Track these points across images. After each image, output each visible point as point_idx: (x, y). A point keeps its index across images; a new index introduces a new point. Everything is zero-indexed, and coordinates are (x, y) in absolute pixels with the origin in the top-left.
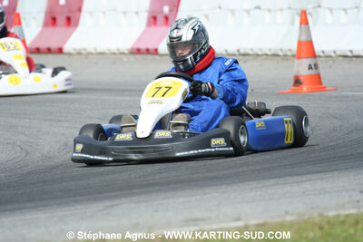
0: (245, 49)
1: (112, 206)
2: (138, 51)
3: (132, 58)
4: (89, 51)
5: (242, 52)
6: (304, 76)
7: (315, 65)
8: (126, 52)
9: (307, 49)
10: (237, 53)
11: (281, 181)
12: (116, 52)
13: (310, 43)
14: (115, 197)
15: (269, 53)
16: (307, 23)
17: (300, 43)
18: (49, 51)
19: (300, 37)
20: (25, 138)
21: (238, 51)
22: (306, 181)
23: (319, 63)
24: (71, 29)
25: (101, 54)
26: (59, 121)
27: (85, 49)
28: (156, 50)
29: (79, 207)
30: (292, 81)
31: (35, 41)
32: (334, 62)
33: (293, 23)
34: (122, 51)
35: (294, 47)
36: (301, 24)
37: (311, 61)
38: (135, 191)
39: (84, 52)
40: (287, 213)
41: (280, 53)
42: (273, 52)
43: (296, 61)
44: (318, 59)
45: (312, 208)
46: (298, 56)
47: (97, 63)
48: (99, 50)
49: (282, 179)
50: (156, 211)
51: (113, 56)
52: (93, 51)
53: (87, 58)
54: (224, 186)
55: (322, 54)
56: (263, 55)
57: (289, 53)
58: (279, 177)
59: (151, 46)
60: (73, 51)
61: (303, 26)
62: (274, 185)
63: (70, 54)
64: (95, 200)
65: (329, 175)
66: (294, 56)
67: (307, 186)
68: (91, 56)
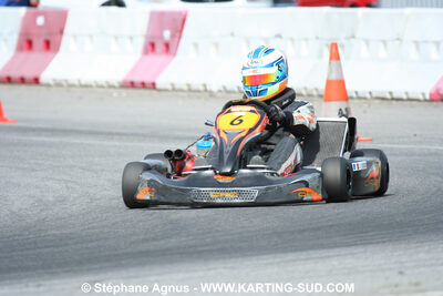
2: (132, 85)
3: (125, 92)
4: (71, 82)
7: (347, 109)
8: (116, 84)
9: (337, 90)
11: (303, 255)
12: (105, 84)
13: (342, 83)
16: (338, 58)
17: (329, 82)
18: (22, 80)
19: (329, 75)
22: (334, 256)
25: (86, 86)
26: (33, 170)
27: (66, 81)
28: (154, 84)
31: (5, 68)
32: (369, 106)
33: (320, 56)
34: (111, 83)
35: (322, 87)
36: (331, 59)
37: (342, 105)
38: (123, 262)
39: (65, 84)
41: (304, 93)
43: (324, 104)
44: (350, 101)
46: (327, 97)
47: (81, 98)
48: (83, 82)
49: (304, 253)
51: (101, 90)
52: (76, 83)
53: (68, 91)
55: (354, 95)
57: (315, 93)
58: (301, 250)
59: (148, 79)
60: (51, 82)
61: (333, 62)
62: (294, 260)
63: (48, 85)
65: (361, 249)
66: (320, 96)
67: (335, 262)
68: (73, 89)
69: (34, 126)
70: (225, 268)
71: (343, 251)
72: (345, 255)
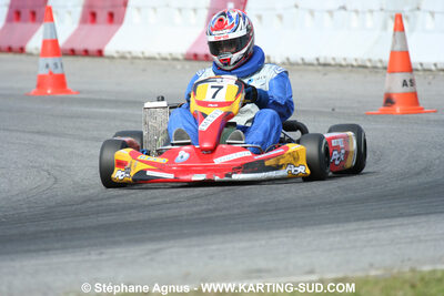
0: (325, 58)
1: (157, 251)
2: (196, 57)
3: (188, 65)
4: (135, 54)
5: (322, 61)
6: (398, 94)
7: (411, 81)
8: (180, 57)
9: (401, 61)
10: (315, 62)
11: (365, 225)
12: (169, 57)
13: (406, 54)
14: (161, 239)
15: (355, 64)
16: (403, 29)
17: (393, 53)
18: (86, 53)
19: (393, 46)
20: (53, 161)
21: (318, 59)
22: (396, 226)
23: (416, 78)
24: (113, 27)
25: (149, 58)
27: (130, 53)
29: (118, 250)
30: (382, 100)
31: (69, 40)
32: (434, 77)
33: (385, 27)
34: (174, 56)
35: (386, 58)
36: (395, 30)
37: (407, 76)
39: (128, 56)
40: (371, 265)
41: (369, 64)
42: (360, 63)
43: (388, 75)
44: (415, 72)
45: (403, 261)
46: (391, 69)
47: (144, 70)
48: (147, 55)
49: (366, 222)
50: (211, 258)
51: (164, 62)
52: (141, 55)
53: (132, 63)
54: (295, 229)
55: (419, 67)
56: (347, 66)
57: (379, 65)
58: (363, 220)
60: (115, 55)
61: (398, 33)
62: (356, 230)
63: (112, 58)
64: (138, 241)
66: (385, 68)
67: (397, 231)
68: (137, 61)
69: (98, 97)
70: (287, 237)
71: (405, 221)
72: (408, 224)
